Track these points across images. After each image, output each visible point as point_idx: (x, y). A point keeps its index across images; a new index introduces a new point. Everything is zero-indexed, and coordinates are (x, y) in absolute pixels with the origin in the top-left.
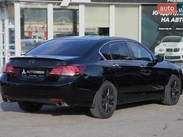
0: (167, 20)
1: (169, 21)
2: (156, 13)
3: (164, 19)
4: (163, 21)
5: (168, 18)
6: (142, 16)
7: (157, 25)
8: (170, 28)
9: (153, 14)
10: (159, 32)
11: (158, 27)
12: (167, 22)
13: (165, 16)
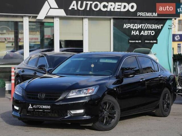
0: (136, 33)
1: (138, 34)
2: (127, 26)
3: (134, 32)
4: (133, 34)
5: (138, 31)
6: (114, 29)
7: (127, 38)
8: (140, 40)
9: (124, 27)
10: (130, 44)
11: (129, 40)
12: (137, 34)
13: (135, 29)
